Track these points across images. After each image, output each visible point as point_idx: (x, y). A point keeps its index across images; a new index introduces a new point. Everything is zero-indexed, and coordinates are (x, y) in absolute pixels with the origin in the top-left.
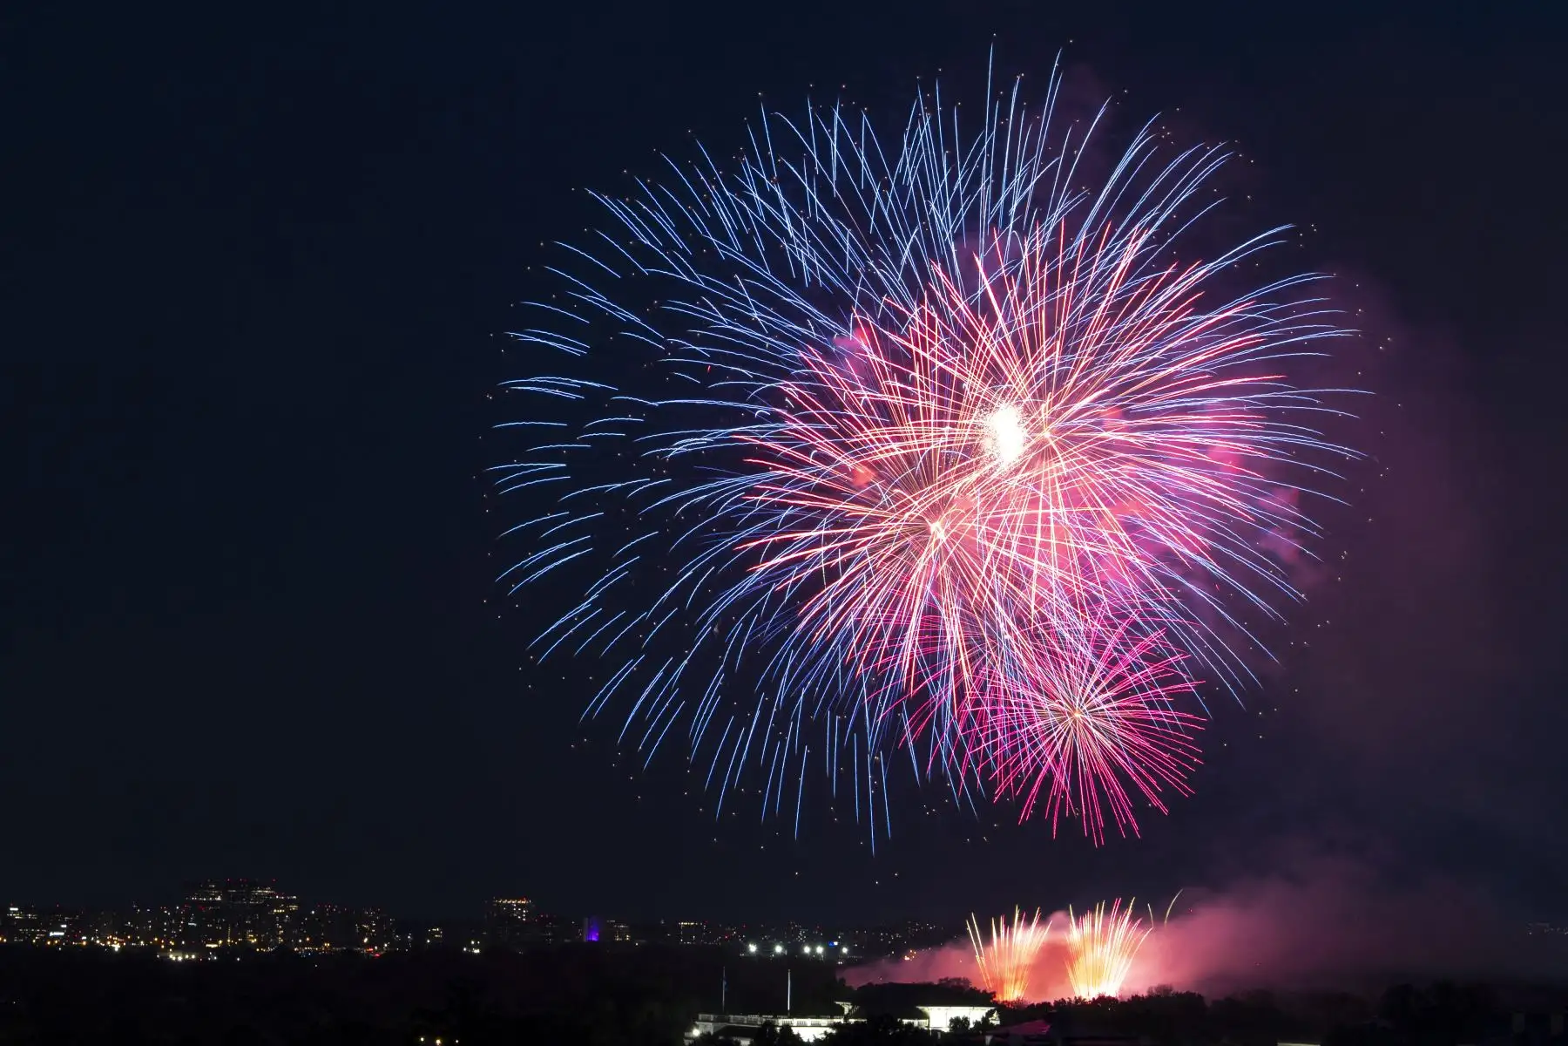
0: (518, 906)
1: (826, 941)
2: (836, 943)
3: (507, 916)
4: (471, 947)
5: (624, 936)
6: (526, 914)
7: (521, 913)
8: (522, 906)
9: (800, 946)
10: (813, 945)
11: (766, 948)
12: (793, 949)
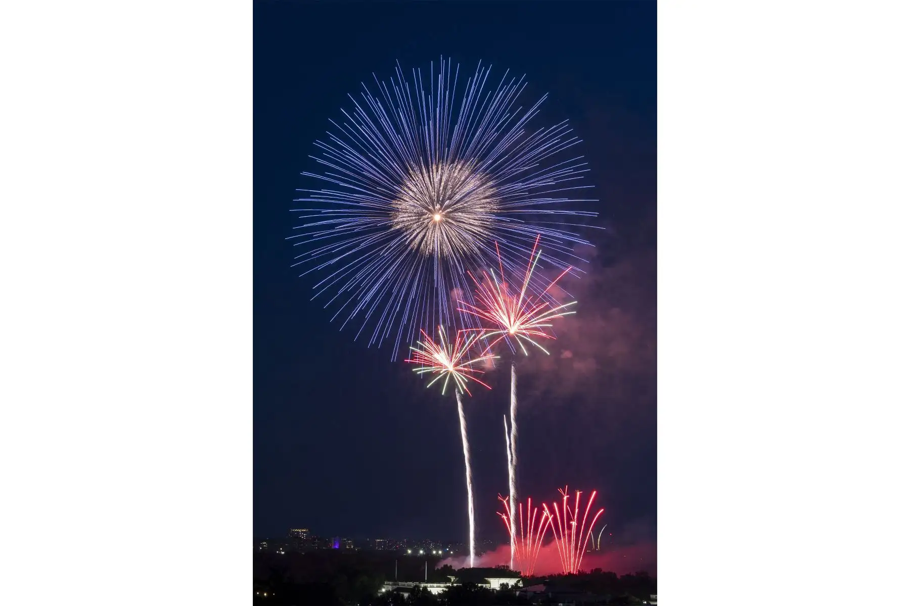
0: (302, 532)
1: (443, 549)
2: (448, 549)
3: (297, 537)
4: (280, 551)
5: (350, 545)
6: (306, 536)
7: (303, 536)
8: (304, 532)
9: (431, 550)
10: (437, 549)
11: (416, 551)
12: (429, 551)
